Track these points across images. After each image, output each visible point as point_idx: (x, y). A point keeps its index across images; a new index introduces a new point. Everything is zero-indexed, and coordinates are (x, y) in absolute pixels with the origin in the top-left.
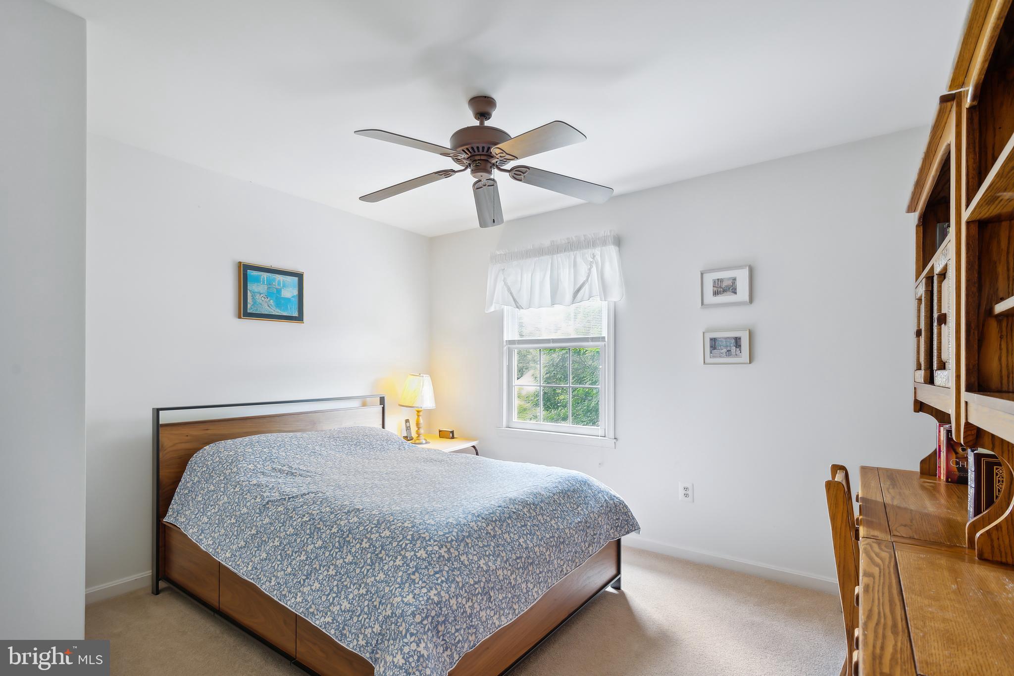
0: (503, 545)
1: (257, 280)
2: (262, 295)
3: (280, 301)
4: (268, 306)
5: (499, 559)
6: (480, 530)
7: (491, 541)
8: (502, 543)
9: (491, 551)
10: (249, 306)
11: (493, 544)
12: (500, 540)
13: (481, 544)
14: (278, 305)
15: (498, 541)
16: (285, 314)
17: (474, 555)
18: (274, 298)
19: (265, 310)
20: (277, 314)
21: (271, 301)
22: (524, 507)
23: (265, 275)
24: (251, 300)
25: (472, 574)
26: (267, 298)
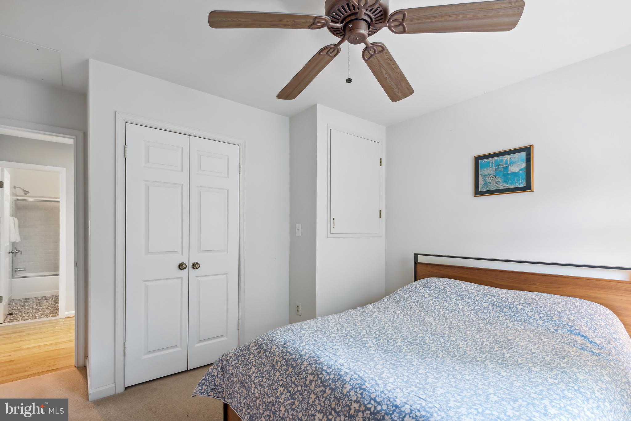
0: (270, 376)
1: (488, 165)
2: (491, 176)
3: (507, 176)
4: (496, 183)
5: (260, 379)
6: (272, 353)
7: (269, 366)
8: (272, 374)
9: (263, 370)
10: (480, 187)
11: (267, 368)
12: (272, 371)
13: (263, 360)
14: (506, 181)
15: (271, 371)
16: (512, 187)
17: (255, 361)
18: (501, 176)
19: (494, 186)
20: (504, 188)
21: (499, 179)
22: (312, 374)
23: (494, 160)
24: (482, 182)
25: (245, 368)
26: (495, 177)
